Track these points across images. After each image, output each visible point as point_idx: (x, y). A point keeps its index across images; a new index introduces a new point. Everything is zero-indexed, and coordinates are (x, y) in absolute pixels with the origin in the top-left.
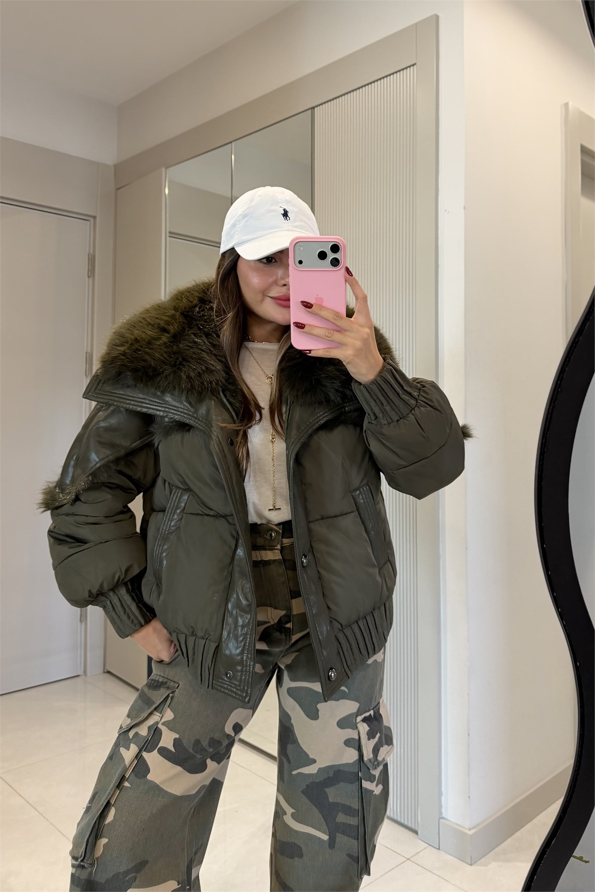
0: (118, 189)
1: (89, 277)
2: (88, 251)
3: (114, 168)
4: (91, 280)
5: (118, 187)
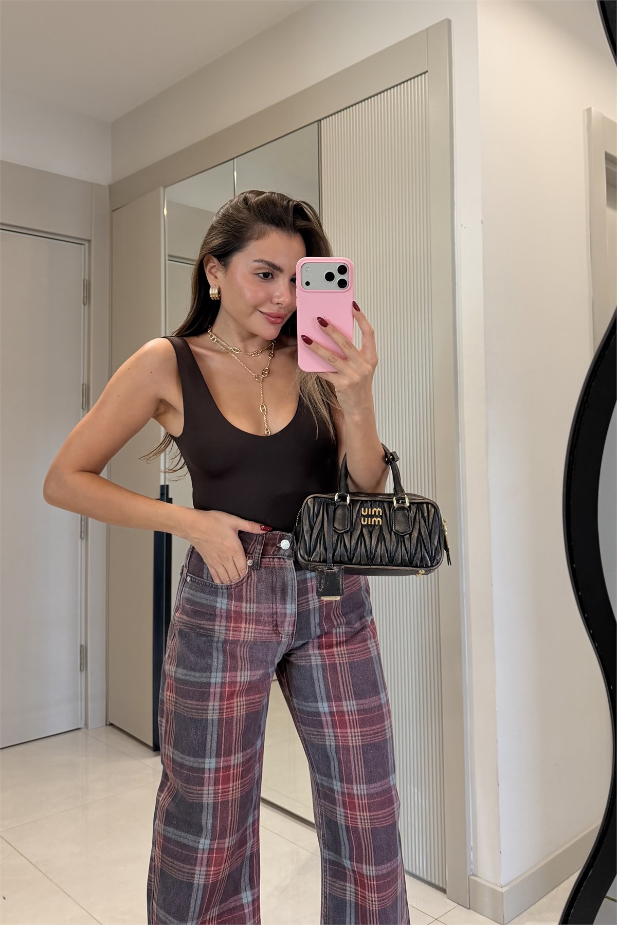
0: (113, 211)
1: (84, 304)
2: (83, 279)
3: (108, 188)
4: (86, 307)
5: (114, 209)
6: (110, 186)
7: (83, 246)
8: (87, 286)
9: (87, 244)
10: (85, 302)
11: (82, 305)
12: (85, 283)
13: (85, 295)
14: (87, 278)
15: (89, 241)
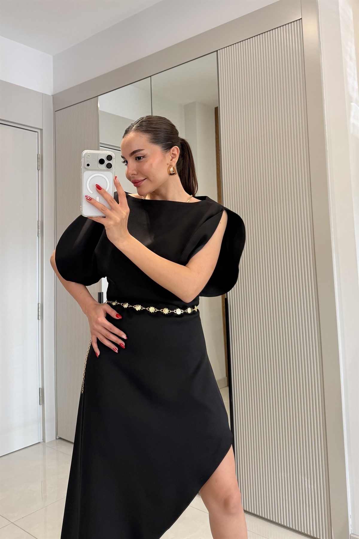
0: (56, 111)
1: (38, 169)
2: (37, 153)
3: (52, 97)
4: (40, 171)
5: (56, 110)
6: (52, 95)
7: (37, 133)
8: (40, 159)
9: (39, 131)
10: (39, 169)
11: (37, 170)
12: (39, 157)
13: (39, 164)
14: (40, 153)
15: (41, 130)
